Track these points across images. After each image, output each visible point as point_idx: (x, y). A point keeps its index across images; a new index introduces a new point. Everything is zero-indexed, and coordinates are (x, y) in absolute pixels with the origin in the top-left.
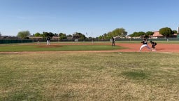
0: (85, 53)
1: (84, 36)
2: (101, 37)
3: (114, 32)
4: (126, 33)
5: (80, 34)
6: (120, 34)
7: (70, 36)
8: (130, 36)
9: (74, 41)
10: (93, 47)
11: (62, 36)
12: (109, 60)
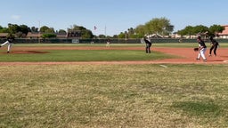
0: (96, 66)
1: (90, 33)
2: (123, 36)
3: (148, 25)
4: (171, 28)
5: (82, 28)
6: (160, 30)
7: (62, 32)
8: (179, 33)
9: (70, 41)
10: (110, 53)
11: (47, 33)
12: (145, 79)
